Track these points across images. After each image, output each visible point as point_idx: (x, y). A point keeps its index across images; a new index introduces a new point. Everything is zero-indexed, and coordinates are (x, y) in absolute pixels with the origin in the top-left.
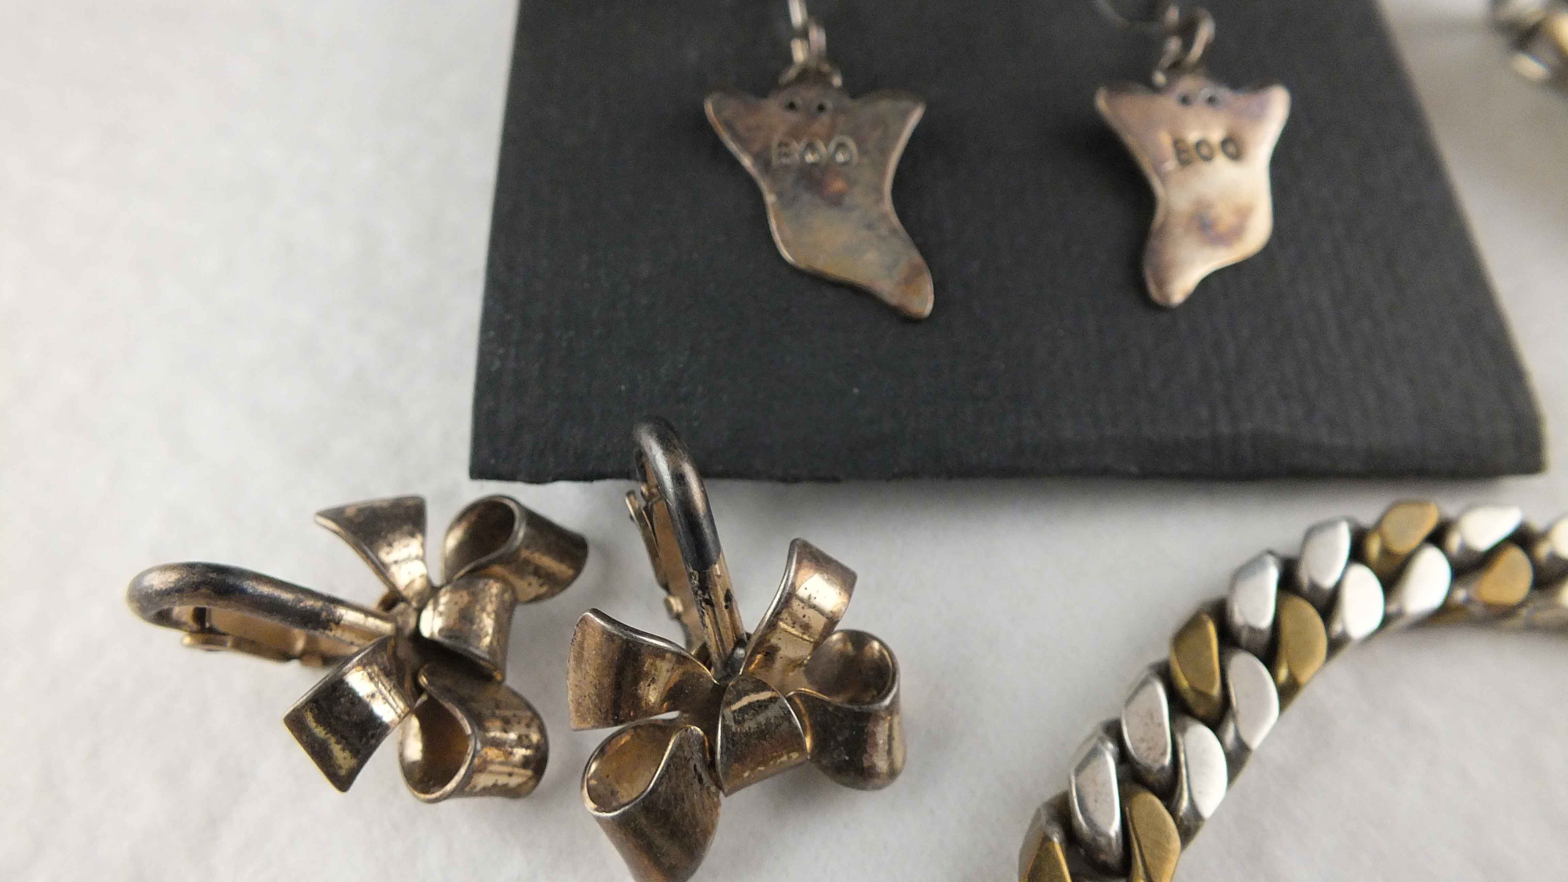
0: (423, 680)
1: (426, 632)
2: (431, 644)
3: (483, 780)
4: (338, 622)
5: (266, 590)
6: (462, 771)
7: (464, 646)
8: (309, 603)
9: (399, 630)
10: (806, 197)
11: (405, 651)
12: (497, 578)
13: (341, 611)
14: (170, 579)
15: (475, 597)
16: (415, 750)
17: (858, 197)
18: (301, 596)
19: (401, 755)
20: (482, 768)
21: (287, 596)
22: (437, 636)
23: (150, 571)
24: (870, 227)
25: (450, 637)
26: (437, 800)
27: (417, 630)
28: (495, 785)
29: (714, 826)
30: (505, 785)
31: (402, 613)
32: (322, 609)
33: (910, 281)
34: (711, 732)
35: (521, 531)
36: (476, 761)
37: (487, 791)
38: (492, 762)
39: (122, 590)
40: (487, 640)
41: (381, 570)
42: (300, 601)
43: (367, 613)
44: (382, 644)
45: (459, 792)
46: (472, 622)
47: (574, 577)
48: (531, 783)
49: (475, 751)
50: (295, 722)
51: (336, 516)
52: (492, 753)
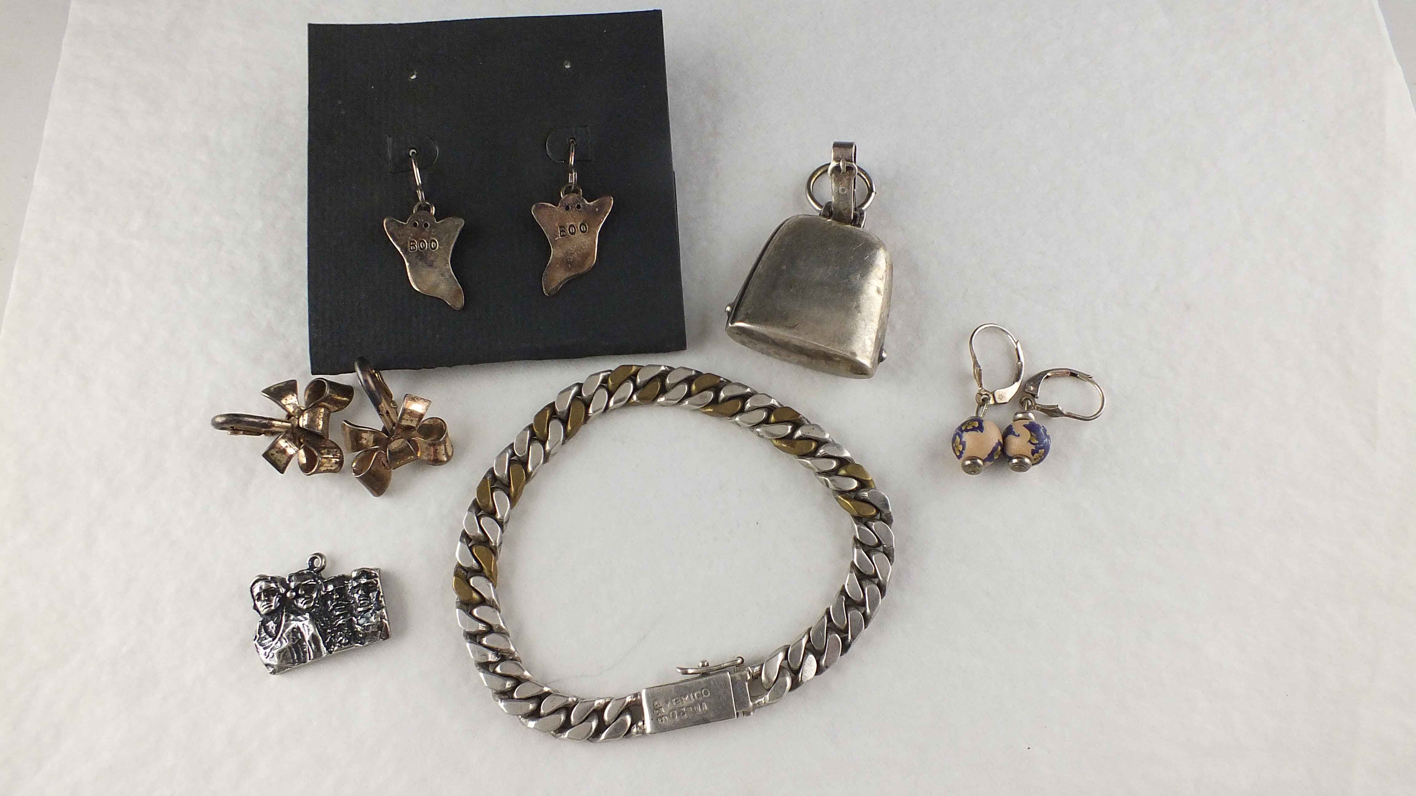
0: (302, 441)
1: (301, 425)
2: (302, 429)
3: (323, 468)
4: (273, 426)
5: (251, 420)
6: (316, 466)
7: (313, 429)
8: (265, 421)
9: (293, 425)
10: (420, 263)
11: (295, 432)
12: (324, 407)
13: (274, 422)
14: (223, 419)
15: (315, 414)
16: (304, 460)
17: (438, 263)
18: (261, 420)
19: (299, 462)
20: (322, 465)
21: (257, 420)
22: (304, 427)
23: (217, 417)
24: (442, 275)
25: (308, 427)
26: (310, 475)
27: (298, 425)
28: (327, 470)
29: (390, 478)
30: (330, 469)
31: (293, 420)
32: (268, 423)
33: (456, 296)
34: (386, 452)
35: (328, 391)
36: (320, 463)
37: (324, 471)
38: (325, 463)
39: (210, 422)
40: (320, 427)
41: (283, 407)
42: (261, 421)
43: (282, 421)
44: (288, 430)
45: (317, 472)
46: (314, 422)
47: (350, 402)
48: (339, 469)
49: (319, 461)
50: (267, 454)
51: (267, 391)
52: (325, 460)
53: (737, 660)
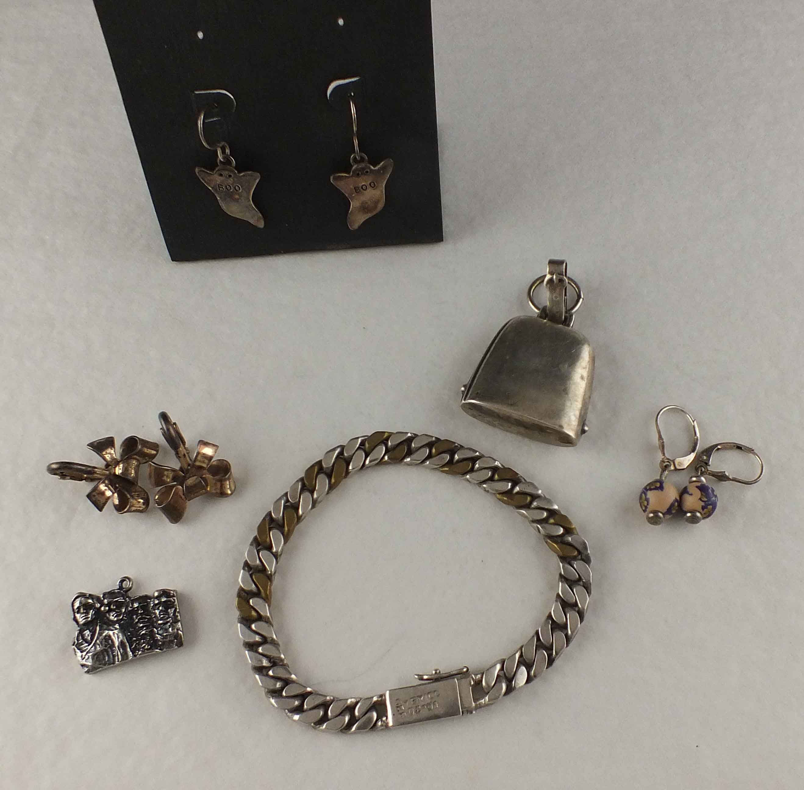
0: (117, 486)
1: (117, 473)
2: (119, 477)
3: (133, 508)
4: (95, 473)
6: (128, 506)
7: (126, 477)
8: (89, 469)
9: (110, 473)
11: (112, 478)
12: (136, 459)
13: (96, 470)
14: (56, 466)
15: (128, 464)
16: (117, 502)
17: (243, 200)
19: (114, 503)
20: (133, 506)
21: (83, 468)
22: (120, 475)
23: (53, 464)
25: (122, 475)
26: (123, 514)
27: (115, 473)
28: (136, 510)
29: (185, 509)
30: (139, 510)
31: (110, 469)
32: (92, 470)
34: (183, 487)
35: (139, 446)
36: (131, 504)
37: (134, 511)
38: (135, 504)
40: (133, 476)
41: (103, 458)
42: (87, 469)
43: (102, 470)
44: (107, 477)
45: (128, 511)
46: (127, 471)
48: (145, 509)
49: (130, 502)
50: (89, 496)
51: (91, 445)
52: (135, 502)
53: (463, 669)
